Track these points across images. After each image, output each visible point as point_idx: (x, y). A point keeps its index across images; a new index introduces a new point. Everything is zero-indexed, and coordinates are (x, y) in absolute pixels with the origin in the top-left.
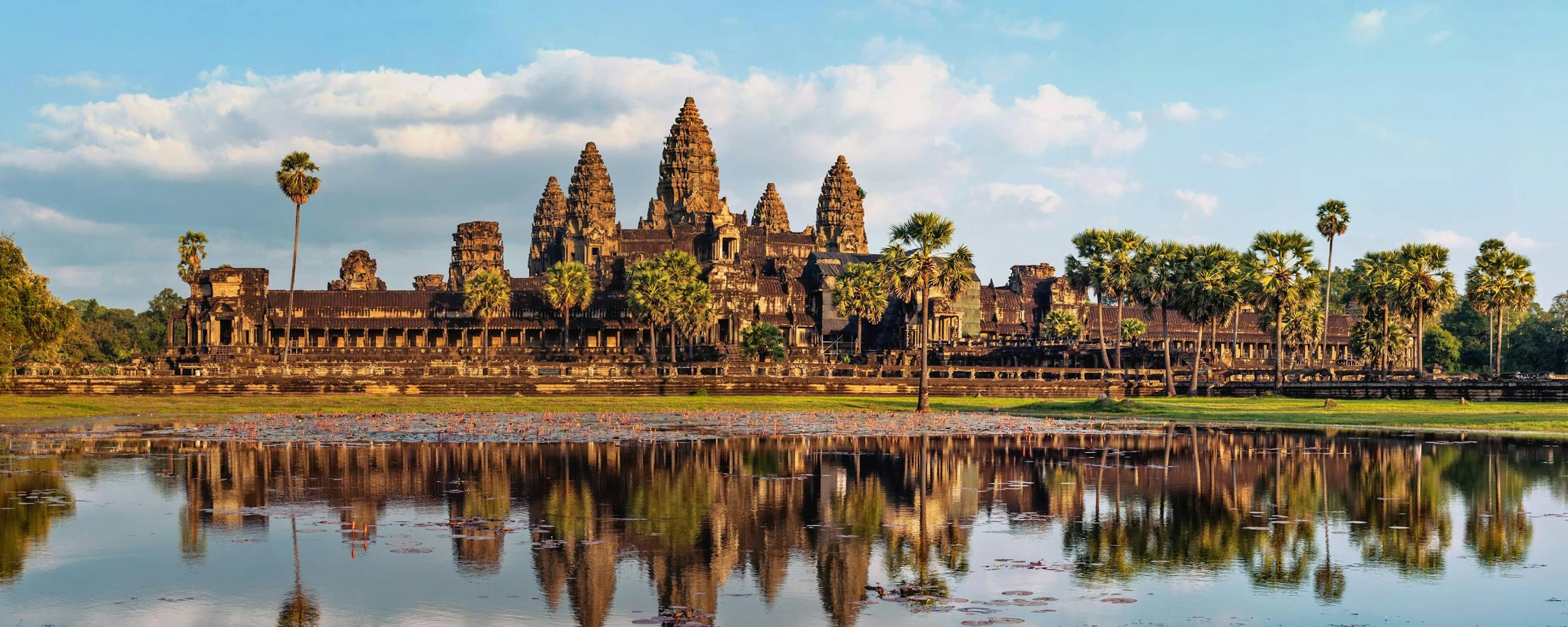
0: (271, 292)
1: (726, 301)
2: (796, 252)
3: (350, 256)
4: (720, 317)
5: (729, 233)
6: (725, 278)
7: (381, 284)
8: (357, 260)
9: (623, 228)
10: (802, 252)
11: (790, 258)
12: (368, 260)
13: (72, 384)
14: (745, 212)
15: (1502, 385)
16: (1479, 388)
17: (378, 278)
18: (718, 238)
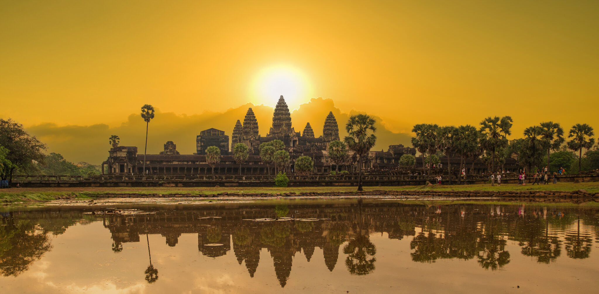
0: (138, 155)
1: (293, 159)
2: (316, 144)
3: (167, 143)
4: (291, 164)
5: (295, 139)
6: (292, 151)
7: (178, 153)
8: (169, 145)
9: (261, 136)
10: (318, 144)
11: (314, 145)
12: (173, 144)
13: (52, 183)
14: (300, 132)
15: (590, 175)
16: (579, 177)
17: (177, 151)
18: (291, 140)
